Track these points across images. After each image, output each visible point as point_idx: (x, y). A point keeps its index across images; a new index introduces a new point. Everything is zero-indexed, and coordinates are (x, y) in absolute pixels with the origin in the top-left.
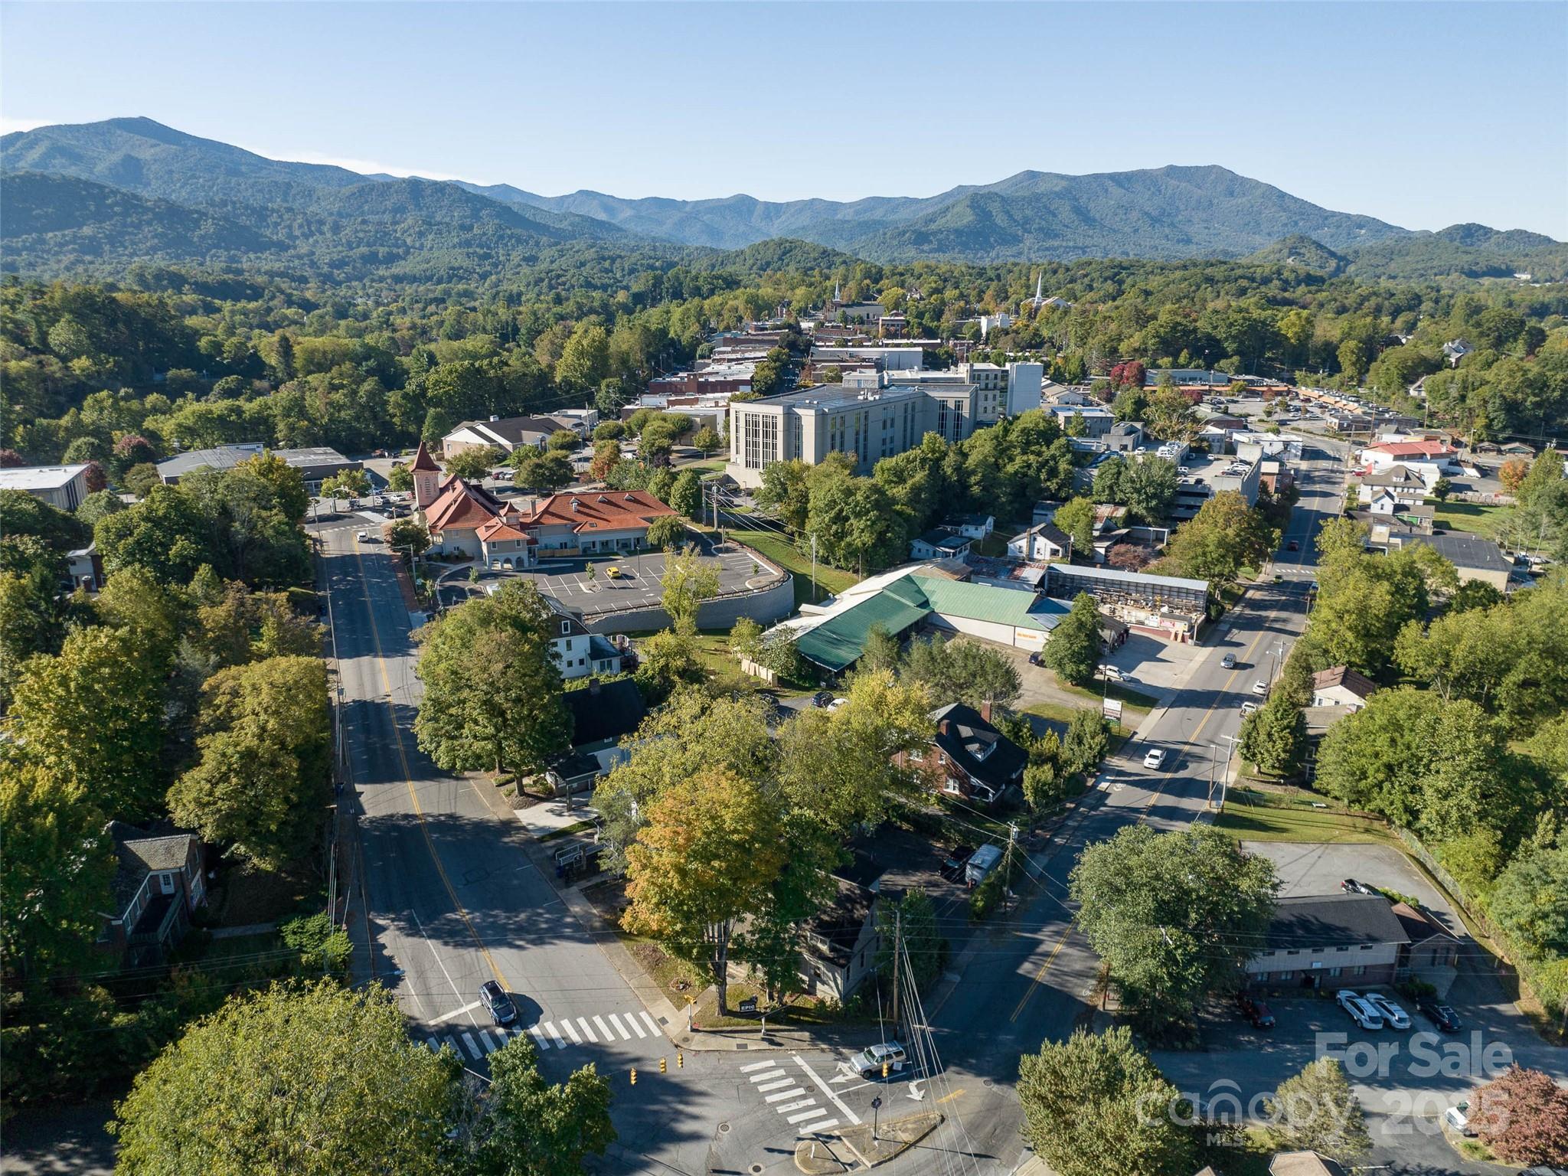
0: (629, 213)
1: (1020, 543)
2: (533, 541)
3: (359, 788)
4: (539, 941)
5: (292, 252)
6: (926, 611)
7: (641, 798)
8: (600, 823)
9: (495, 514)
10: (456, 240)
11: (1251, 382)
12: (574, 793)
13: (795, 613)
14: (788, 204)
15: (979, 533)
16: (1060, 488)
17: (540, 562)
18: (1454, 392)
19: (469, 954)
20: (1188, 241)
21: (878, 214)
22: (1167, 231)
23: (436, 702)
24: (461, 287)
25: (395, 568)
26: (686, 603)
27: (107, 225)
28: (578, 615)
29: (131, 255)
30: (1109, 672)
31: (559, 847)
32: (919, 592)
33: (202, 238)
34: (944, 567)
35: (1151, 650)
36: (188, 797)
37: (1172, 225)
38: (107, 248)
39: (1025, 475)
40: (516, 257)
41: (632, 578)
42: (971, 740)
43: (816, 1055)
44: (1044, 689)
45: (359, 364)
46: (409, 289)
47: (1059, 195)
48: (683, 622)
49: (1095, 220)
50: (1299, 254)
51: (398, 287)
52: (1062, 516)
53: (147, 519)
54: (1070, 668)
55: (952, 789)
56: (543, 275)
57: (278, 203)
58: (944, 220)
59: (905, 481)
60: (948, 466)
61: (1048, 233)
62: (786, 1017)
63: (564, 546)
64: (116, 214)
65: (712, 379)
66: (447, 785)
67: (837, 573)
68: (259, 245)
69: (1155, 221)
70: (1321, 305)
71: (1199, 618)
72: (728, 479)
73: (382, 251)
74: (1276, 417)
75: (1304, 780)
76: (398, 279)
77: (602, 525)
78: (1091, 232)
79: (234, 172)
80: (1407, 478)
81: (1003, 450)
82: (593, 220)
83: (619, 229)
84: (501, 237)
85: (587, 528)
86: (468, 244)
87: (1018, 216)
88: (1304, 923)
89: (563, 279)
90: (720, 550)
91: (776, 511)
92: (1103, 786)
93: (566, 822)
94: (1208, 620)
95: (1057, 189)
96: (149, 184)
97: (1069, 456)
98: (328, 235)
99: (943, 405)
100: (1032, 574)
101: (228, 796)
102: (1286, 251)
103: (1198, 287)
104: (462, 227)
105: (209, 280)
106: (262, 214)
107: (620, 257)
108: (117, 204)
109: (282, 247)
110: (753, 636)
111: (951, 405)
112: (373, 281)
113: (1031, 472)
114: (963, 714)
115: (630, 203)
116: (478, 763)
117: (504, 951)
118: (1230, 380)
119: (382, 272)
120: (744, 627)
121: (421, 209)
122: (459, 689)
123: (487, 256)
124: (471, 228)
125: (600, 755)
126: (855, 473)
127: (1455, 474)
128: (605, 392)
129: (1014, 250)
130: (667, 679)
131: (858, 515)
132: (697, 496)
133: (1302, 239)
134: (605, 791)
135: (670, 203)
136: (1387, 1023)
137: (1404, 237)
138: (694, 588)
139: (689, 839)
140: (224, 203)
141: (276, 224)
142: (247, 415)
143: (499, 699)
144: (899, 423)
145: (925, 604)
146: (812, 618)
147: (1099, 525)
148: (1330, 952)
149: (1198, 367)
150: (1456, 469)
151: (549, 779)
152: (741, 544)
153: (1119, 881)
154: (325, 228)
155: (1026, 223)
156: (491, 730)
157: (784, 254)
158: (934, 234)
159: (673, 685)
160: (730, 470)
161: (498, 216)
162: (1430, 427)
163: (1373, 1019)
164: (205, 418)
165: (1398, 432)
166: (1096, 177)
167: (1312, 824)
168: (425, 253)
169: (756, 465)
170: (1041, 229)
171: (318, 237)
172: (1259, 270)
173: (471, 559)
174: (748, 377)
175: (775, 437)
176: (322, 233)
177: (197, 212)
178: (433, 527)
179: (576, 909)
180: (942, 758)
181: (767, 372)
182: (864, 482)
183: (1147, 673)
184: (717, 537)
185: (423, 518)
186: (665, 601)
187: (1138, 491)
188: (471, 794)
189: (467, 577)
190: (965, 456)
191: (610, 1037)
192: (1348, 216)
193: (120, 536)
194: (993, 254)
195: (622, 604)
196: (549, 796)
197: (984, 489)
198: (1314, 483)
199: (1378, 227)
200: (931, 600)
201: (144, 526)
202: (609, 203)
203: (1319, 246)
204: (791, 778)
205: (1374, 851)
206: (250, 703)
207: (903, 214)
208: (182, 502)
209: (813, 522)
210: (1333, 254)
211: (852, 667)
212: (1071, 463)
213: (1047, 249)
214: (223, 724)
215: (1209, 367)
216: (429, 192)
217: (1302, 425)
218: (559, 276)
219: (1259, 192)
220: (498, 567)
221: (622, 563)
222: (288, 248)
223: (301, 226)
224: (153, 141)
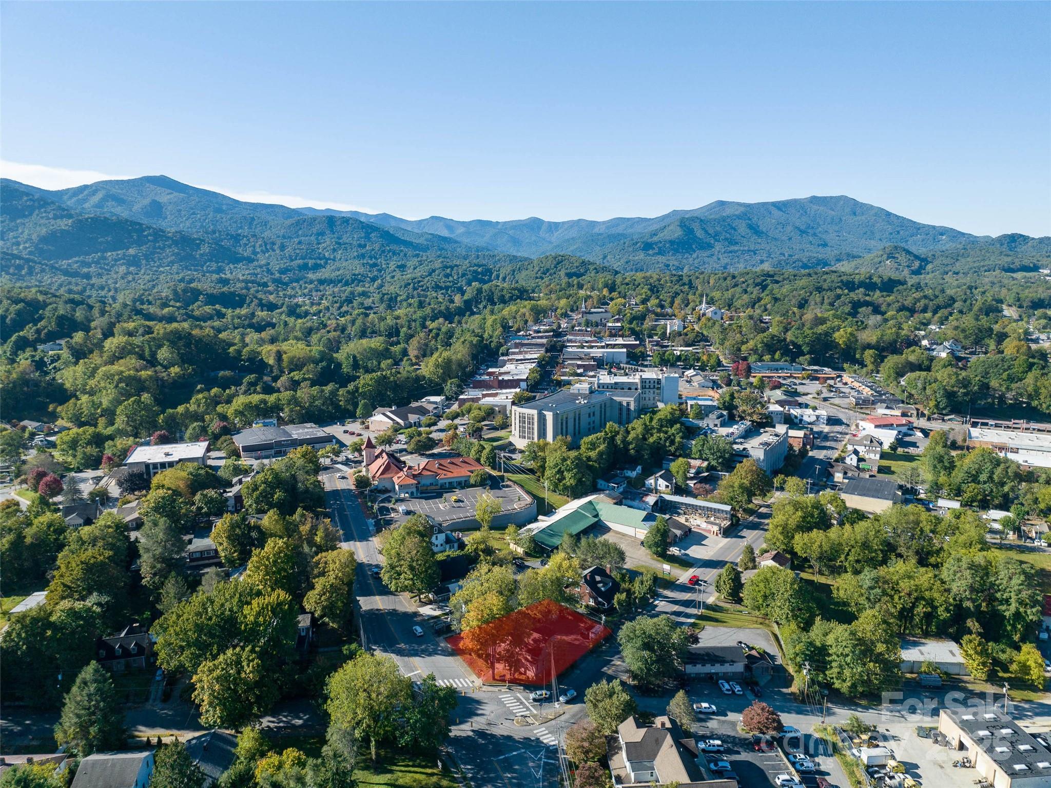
0: (461, 230)
1: (651, 481)
2: (419, 483)
3: (358, 598)
4: (430, 655)
5: (256, 263)
6: (596, 519)
7: (466, 603)
8: (451, 613)
9: (401, 470)
10: (356, 254)
11: (816, 371)
12: (441, 601)
13: (536, 520)
14: (563, 223)
15: (633, 474)
16: (676, 450)
17: (421, 493)
18: (920, 385)
19: (406, 658)
20: (825, 245)
21: (620, 229)
22: (811, 239)
23: (391, 565)
24: (360, 289)
25: (356, 496)
26: (486, 517)
27: (144, 248)
28: (440, 525)
29: (158, 267)
30: (674, 551)
31: (435, 623)
32: (595, 509)
33: (202, 255)
34: (609, 496)
35: (700, 539)
36: (312, 601)
37: (815, 235)
38: (144, 262)
39: (659, 443)
40: (392, 265)
41: (463, 502)
42: (599, 582)
43: (525, 694)
44: (644, 559)
45: (317, 364)
46: (329, 290)
47: (739, 217)
48: (485, 526)
49: (763, 233)
50: (894, 258)
51: (322, 288)
52: (675, 466)
53: (265, 483)
54: (654, 549)
55: (592, 603)
56: (410, 281)
57: (245, 231)
58: (662, 235)
59: (595, 449)
60: (619, 439)
61: (732, 242)
62: (514, 682)
63: (432, 484)
64: (149, 241)
65: (506, 378)
66: (391, 597)
67: (560, 497)
68: (236, 259)
69: (803, 232)
70: (889, 305)
71: (727, 523)
72: (511, 444)
73: (311, 263)
74: (823, 396)
75: (739, 601)
76: (321, 282)
77: (449, 475)
78: (760, 241)
79: (219, 210)
80: (871, 441)
81: (648, 430)
82: (440, 236)
83: (456, 242)
84: (383, 252)
85: (443, 476)
86: (363, 256)
87: (711, 231)
88: (708, 654)
89: (422, 283)
90: (503, 486)
91: (531, 464)
92: (657, 602)
93: (438, 613)
94: (732, 524)
95: (737, 213)
96: (166, 218)
97: (681, 434)
98: (278, 252)
99: (620, 403)
100: (651, 499)
101: (326, 600)
102: (885, 256)
103: (811, 293)
104: (360, 246)
105: (215, 292)
106: (236, 238)
107: (457, 266)
108: (149, 235)
109: (250, 260)
110: (515, 532)
111: (625, 404)
112: (306, 283)
113: (662, 442)
114: (600, 571)
115: (463, 223)
116: (405, 589)
117: (417, 658)
118: (804, 369)
119: (311, 276)
120: (511, 528)
121: (334, 233)
122: (399, 560)
123: (375, 265)
124: (365, 246)
125: (451, 586)
126: (570, 448)
127: (911, 435)
128: (450, 386)
129: (708, 253)
130: (477, 553)
131: (569, 471)
132: (494, 457)
133: (896, 248)
134: (453, 600)
135: (489, 223)
136: (733, 692)
137: (972, 241)
138: (490, 510)
139: (482, 616)
140: (214, 232)
141: (246, 245)
142: (269, 404)
143: (414, 564)
144: (597, 414)
145: (597, 516)
146: (544, 522)
147: (693, 471)
148: (718, 665)
149: (786, 361)
150: (911, 432)
151: (430, 596)
152: (515, 482)
153: (631, 635)
154: (276, 247)
155: (716, 235)
156: (411, 576)
157: (558, 263)
158: (656, 243)
159: (479, 556)
160: (511, 439)
161: (381, 237)
162: (908, 404)
163: (728, 690)
164: (249, 406)
165: (887, 408)
166: (764, 204)
167: (739, 620)
168: (337, 264)
169: (524, 437)
170: (726, 239)
171: (271, 253)
172: (857, 277)
173: (389, 491)
174: (525, 377)
175: (533, 424)
176: (274, 250)
177: (199, 239)
178: (374, 477)
179: (442, 645)
180: (588, 590)
181: (535, 375)
182: (573, 454)
183: (695, 552)
184: (502, 478)
185: (368, 471)
186: (478, 515)
187: (713, 454)
188: (400, 602)
189: (390, 502)
190: (628, 432)
191: (455, 686)
192: (934, 227)
193: (254, 490)
194: (695, 255)
195: (458, 516)
196: (430, 602)
197: (637, 451)
198: (828, 440)
199: (955, 235)
200: (600, 513)
201: (263, 486)
202: (449, 224)
203: (908, 252)
204: (522, 596)
205: (759, 631)
206: (331, 566)
207: (639, 229)
208: (277, 474)
209: (548, 473)
210: (917, 257)
211: (557, 548)
212: (682, 438)
213: (731, 252)
214: (323, 574)
215: (793, 361)
216: (339, 223)
217: (837, 401)
218: (419, 282)
219: (873, 212)
220: (402, 496)
221: (458, 494)
222: (253, 260)
223: (261, 246)
224: (169, 191)
